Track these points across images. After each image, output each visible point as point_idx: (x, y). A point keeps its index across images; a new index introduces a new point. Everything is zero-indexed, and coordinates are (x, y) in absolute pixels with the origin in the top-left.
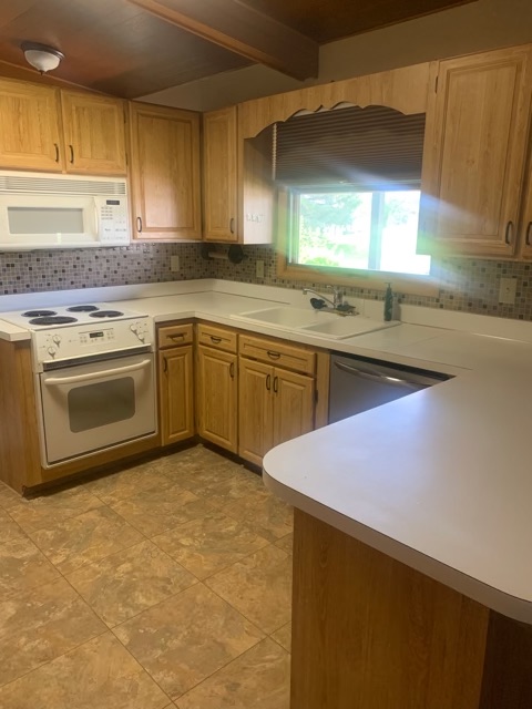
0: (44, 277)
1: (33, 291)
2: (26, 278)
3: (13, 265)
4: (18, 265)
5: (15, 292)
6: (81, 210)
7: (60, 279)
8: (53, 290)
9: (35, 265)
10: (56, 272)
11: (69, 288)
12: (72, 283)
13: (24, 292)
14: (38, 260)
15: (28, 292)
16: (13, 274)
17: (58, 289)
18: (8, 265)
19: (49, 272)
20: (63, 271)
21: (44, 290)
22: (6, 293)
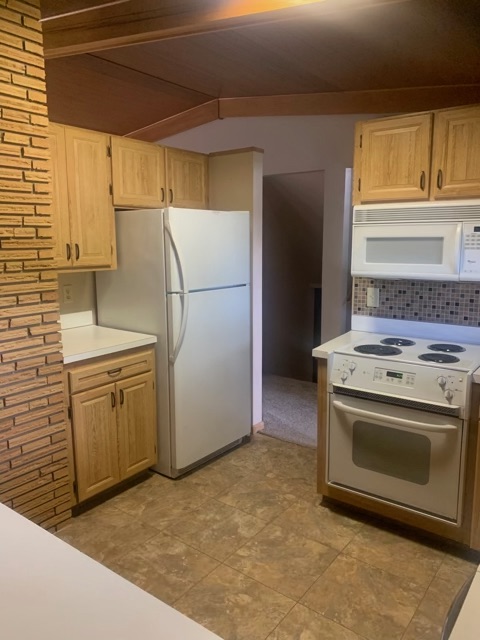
0: (434, 307)
1: (420, 320)
2: (416, 306)
3: (405, 292)
4: (409, 293)
5: (403, 318)
6: (441, 239)
7: (452, 313)
8: (442, 322)
9: (426, 295)
10: (448, 304)
11: (460, 324)
12: (466, 318)
13: (411, 319)
14: (430, 289)
15: (415, 320)
16: (403, 300)
17: (447, 322)
18: (400, 292)
19: (440, 303)
20: (457, 304)
21: (432, 321)
22: (395, 317)
